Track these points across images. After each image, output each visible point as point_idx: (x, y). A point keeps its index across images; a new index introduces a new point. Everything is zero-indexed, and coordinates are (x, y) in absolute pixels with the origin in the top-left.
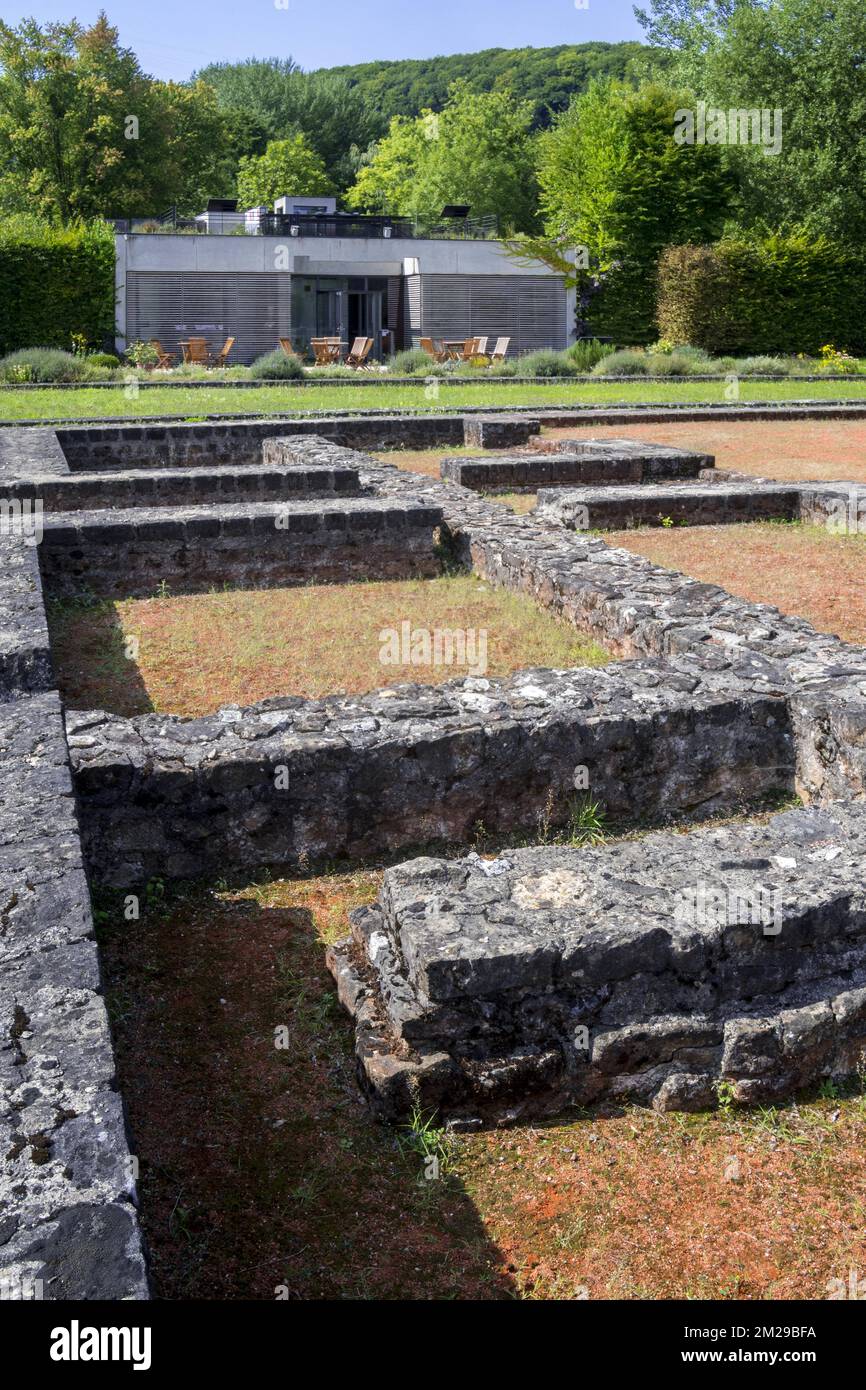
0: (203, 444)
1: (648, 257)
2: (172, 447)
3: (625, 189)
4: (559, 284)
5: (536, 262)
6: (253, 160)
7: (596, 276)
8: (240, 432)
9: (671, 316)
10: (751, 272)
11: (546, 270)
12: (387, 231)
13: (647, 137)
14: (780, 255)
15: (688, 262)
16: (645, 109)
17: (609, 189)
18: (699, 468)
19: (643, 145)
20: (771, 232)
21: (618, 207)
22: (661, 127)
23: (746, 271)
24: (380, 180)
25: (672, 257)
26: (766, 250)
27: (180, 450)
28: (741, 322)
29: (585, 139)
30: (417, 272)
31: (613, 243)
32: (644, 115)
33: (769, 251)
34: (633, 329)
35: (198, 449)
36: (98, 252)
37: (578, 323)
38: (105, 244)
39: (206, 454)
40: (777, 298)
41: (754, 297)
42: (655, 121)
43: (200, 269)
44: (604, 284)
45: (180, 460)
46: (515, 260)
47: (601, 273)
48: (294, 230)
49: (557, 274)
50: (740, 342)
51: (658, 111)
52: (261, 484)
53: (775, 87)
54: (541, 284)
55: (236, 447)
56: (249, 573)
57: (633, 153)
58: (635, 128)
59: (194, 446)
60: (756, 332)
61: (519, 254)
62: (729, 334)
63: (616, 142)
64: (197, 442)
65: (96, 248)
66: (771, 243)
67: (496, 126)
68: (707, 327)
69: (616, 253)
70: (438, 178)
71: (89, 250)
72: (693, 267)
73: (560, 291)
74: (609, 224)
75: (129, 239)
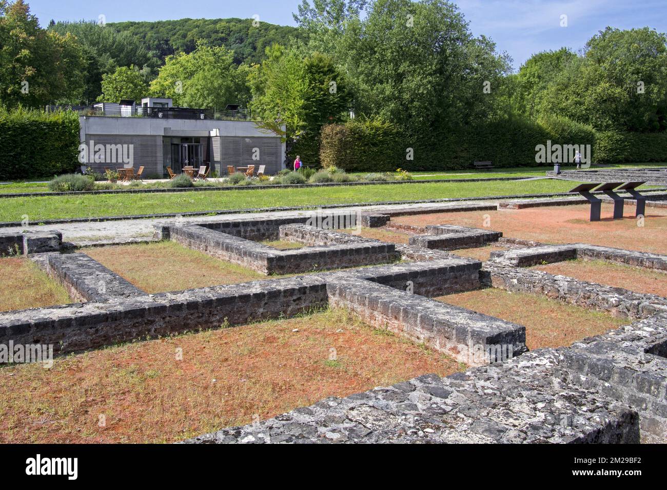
0: (255, 228)
1: (317, 130)
2: (242, 230)
3: (308, 99)
4: (278, 141)
5: (269, 131)
6: (109, 76)
7: (294, 137)
8: (270, 223)
9: (326, 155)
10: (360, 136)
11: (273, 135)
12: (202, 116)
13: (317, 76)
14: (372, 129)
15: (334, 132)
16: (315, 64)
17: (301, 98)
18: (498, 237)
19: (315, 79)
20: (367, 119)
21: (304, 107)
22: (322, 72)
23: (358, 136)
24: (163, 85)
25: (327, 129)
26: (365, 126)
27: (246, 232)
28: (356, 157)
29: (290, 76)
30: (218, 135)
31: (301, 123)
32: (315, 66)
33: (367, 127)
34: (309, 160)
35: (252, 231)
36: (72, 124)
37: (286, 158)
38: (74, 121)
39: (256, 233)
40: (370, 147)
41: (361, 146)
42: (319, 69)
43: (120, 133)
44: (298, 140)
45: (245, 236)
46: (261, 130)
47: (296, 136)
48: (160, 115)
49: (278, 136)
50: (355, 165)
51: (320, 65)
52: (363, 252)
53: (366, 56)
54: (271, 141)
55: (268, 230)
56: (426, 291)
57: (310, 83)
58: (311, 72)
59: (251, 230)
60: (361, 161)
61: (262, 128)
62: (351, 162)
63: (303, 78)
64: (253, 228)
65: (70, 122)
66: (368, 124)
67: (219, 62)
68: (342, 159)
69: (303, 128)
70: (200, 87)
71: (67, 124)
72: (337, 134)
73: (279, 144)
74: (299, 114)
75: (86, 118)
